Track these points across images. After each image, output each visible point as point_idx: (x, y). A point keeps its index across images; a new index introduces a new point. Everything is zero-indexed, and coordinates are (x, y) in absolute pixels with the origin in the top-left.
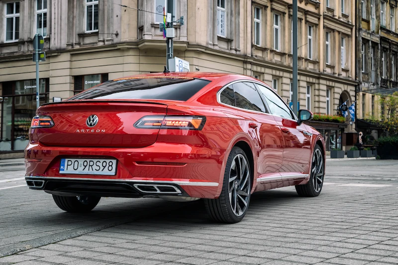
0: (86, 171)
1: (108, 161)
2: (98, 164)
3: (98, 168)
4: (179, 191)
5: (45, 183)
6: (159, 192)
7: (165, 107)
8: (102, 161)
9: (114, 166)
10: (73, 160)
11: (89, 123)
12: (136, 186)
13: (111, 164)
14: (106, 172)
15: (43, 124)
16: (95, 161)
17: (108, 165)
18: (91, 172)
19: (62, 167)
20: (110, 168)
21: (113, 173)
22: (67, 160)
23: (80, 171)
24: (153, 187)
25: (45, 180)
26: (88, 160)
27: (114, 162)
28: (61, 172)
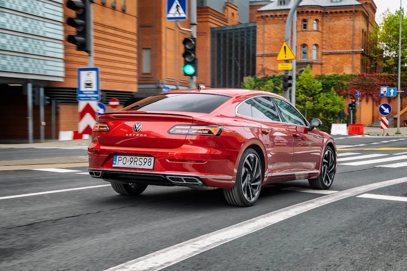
0: (132, 166)
1: (148, 158)
2: (141, 160)
3: (140, 163)
4: (200, 182)
5: (102, 173)
6: (185, 182)
7: (191, 118)
8: (143, 158)
9: (152, 162)
10: (123, 157)
11: (135, 129)
12: (168, 177)
13: (150, 160)
14: (146, 167)
15: (101, 128)
16: (139, 158)
17: (148, 162)
18: (136, 166)
19: (114, 162)
20: (149, 164)
21: (151, 167)
22: (118, 156)
23: (128, 165)
24: (180, 178)
25: (103, 171)
26: (134, 157)
27: (153, 159)
28: (114, 166)
